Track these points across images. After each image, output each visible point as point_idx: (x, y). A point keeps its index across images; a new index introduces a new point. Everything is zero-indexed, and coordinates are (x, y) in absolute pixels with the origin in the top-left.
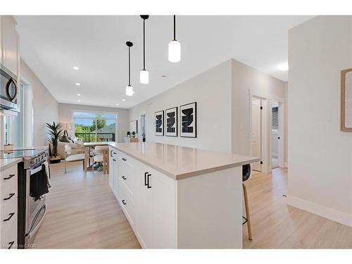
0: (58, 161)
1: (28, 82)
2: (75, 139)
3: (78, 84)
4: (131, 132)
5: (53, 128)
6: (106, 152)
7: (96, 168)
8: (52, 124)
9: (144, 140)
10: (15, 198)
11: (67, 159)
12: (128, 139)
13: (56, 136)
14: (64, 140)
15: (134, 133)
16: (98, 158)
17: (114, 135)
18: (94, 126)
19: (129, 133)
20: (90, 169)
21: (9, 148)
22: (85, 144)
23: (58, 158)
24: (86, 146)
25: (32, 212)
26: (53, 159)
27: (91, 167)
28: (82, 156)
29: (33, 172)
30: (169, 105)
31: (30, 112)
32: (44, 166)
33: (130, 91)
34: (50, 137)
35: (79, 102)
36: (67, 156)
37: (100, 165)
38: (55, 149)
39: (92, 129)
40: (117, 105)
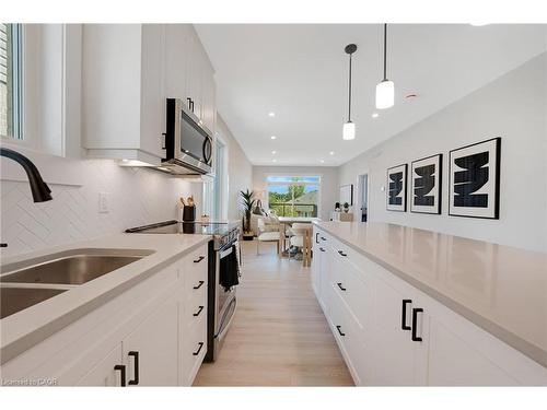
0: (250, 238)
1: (224, 143)
2: (269, 212)
3: (273, 138)
4: (342, 203)
5: (247, 197)
6: (307, 233)
7: (293, 254)
8: (246, 192)
9: (364, 217)
10: (205, 286)
11: (261, 238)
12: (336, 215)
13: (250, 206)
14: (257, 212)
15: (346, 206)
16: (297, 241)
17: (315, 207)
18: (290, 194)
19: (338, 205)
20: (285, 254)
21: (205, 220)
22: (281, 219)
23: (251, 234)
24: (282, 222)
25: (220, 308)
26: (247, 235)
27: (286, 252)
28: (276, 236)
29: (224, 254)
30: (418, 153)
31: (226, 179)
32: (234, 247)
33: (349, 132)
34: (245, 207)
35: (275, 162)
36: (261, 233)
37: (298, 251)
38: (248, 222)
39: (288, 197)
40: (322, 162)
